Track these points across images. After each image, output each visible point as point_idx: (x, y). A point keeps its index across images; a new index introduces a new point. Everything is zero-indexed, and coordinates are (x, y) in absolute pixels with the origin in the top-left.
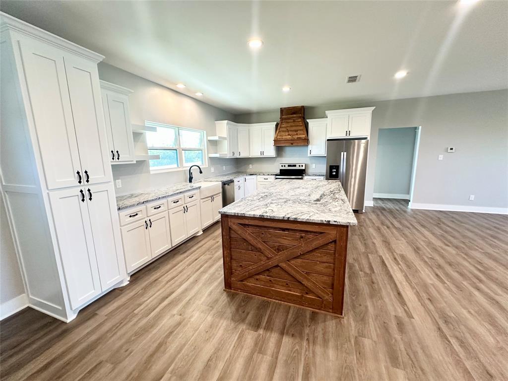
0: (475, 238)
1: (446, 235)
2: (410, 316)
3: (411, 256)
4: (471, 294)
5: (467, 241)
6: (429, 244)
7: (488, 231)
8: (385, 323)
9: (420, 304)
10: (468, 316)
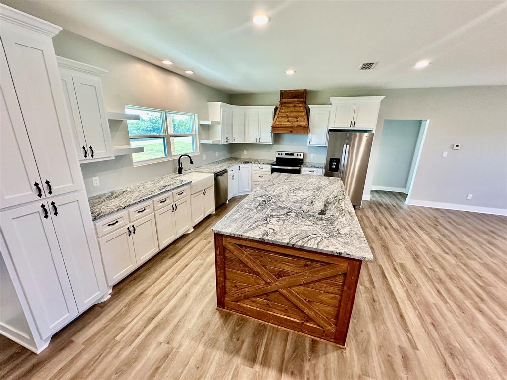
0: (473, 244)
1: (444, 239)
2: (415, 348)
3: (411, 265)
4: (473, 318)
5: (464, 247)
6: (428, 251)
7: (486, 236)
8: (389, 356)
9: (424, 330)
10: (473, 346)
